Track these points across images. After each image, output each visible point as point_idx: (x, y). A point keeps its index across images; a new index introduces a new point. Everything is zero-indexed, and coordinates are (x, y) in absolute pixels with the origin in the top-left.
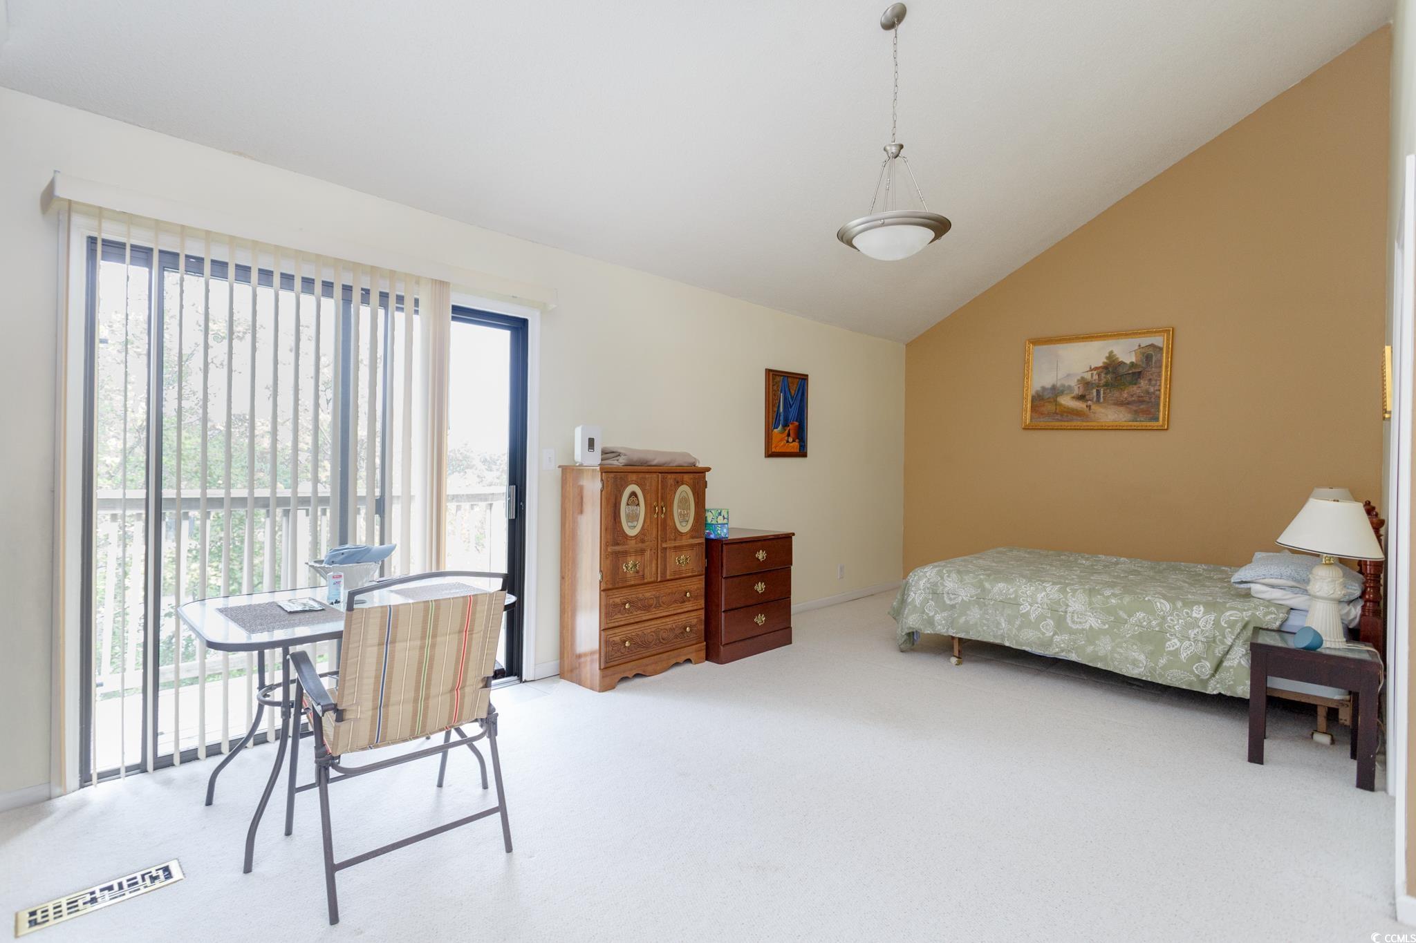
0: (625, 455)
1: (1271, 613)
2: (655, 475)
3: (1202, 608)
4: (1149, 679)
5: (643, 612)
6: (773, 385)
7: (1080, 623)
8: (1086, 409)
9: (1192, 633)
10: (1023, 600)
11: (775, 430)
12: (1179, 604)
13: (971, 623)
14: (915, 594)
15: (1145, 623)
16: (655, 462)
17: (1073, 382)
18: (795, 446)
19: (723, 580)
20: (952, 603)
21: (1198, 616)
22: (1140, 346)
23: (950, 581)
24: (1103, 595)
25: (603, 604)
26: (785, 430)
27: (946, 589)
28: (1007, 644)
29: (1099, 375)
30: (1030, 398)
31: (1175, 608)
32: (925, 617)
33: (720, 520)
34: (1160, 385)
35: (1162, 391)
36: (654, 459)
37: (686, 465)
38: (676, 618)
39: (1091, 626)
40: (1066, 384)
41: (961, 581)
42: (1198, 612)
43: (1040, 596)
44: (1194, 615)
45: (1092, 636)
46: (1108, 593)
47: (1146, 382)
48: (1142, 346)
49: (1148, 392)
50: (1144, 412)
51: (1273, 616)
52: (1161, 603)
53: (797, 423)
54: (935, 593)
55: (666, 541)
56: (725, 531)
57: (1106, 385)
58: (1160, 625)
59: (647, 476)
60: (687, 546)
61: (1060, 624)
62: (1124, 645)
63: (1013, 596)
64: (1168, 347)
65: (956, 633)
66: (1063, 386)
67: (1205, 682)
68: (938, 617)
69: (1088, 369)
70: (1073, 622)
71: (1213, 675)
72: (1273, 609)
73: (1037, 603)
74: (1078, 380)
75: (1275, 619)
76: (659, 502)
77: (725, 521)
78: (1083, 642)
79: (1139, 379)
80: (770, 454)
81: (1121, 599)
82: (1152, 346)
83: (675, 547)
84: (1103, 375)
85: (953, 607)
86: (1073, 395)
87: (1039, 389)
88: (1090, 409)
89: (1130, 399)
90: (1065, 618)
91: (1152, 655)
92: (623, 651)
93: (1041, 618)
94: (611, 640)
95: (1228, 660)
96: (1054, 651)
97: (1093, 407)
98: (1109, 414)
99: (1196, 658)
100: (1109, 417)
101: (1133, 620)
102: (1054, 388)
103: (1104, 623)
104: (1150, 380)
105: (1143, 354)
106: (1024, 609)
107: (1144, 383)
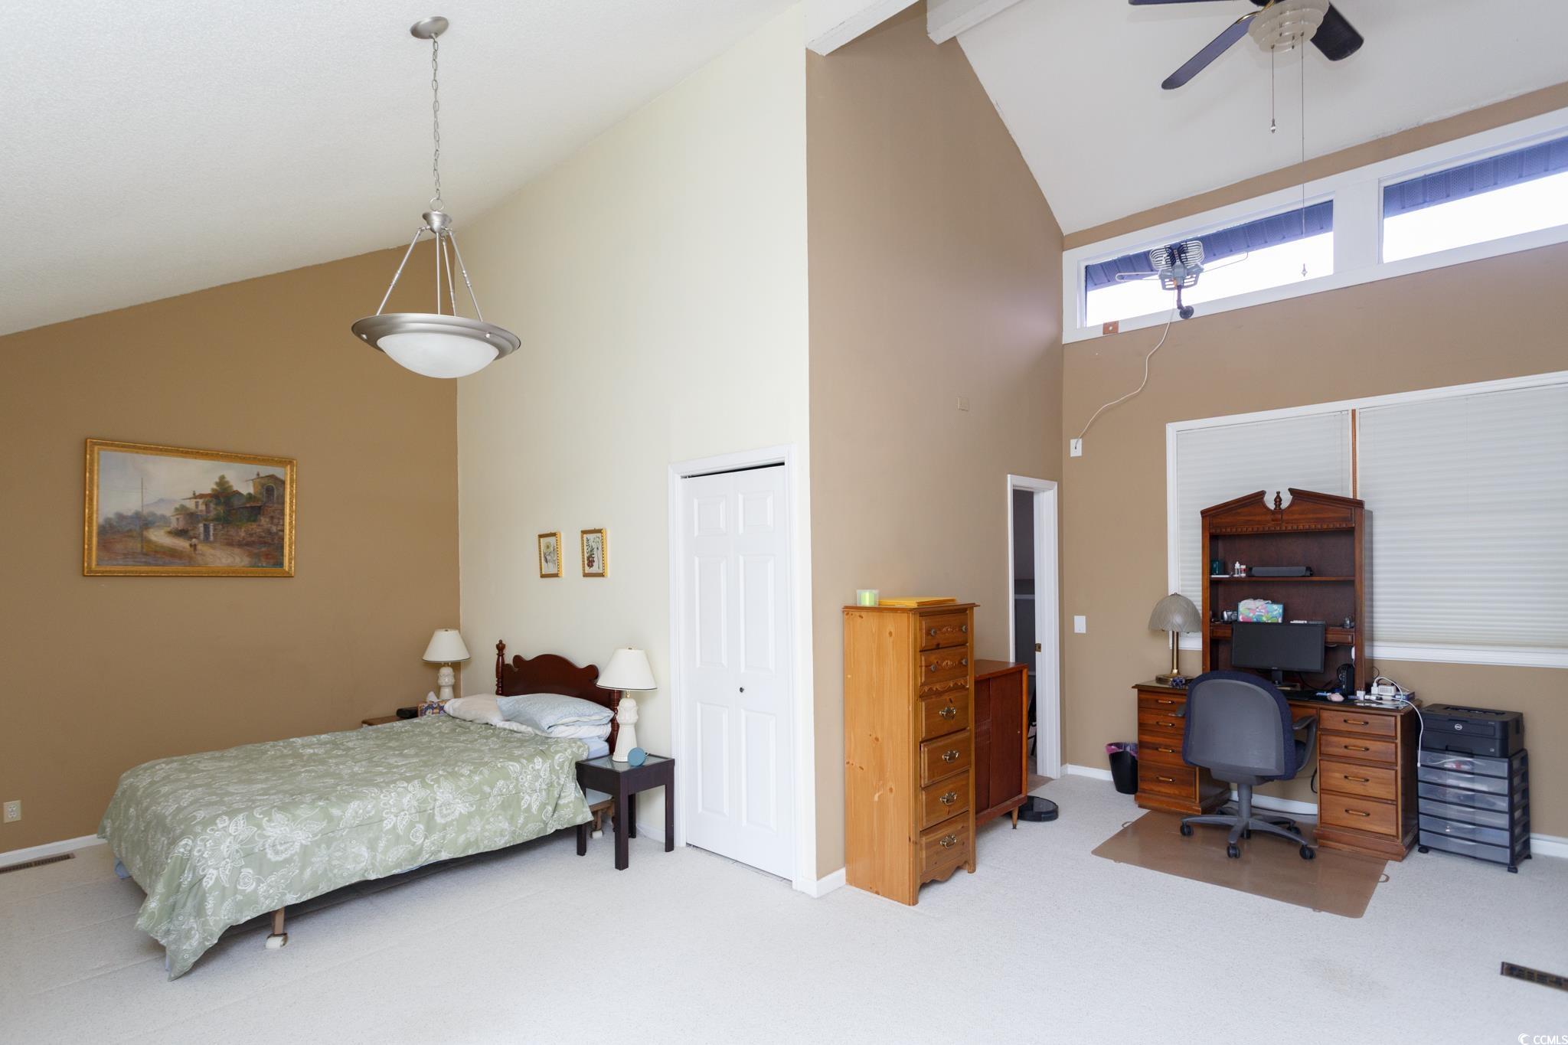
1: (579, 747)
3: (540, 760)
7: (449, 814)
9: (537, 785)
10: (387, 813)
12: (524, 762)
13: (319, 872)
14: (217, 869)
15: (504, 790)
17: (168, 511)
20: (284, 856)
21: (539, 767)
22: (258, 475)
23: (274, 827)
24: (463, 775)
27: (269, 841)
28: (372, 877)
29: (207, 505)
30: (96, 528)
31: (523, 766)
32: (239, 897)
34: (283, 525)
35: (287, 531)
39: (461, 813)
40: (158, 513)
41: (293, 820)
42: (538, 763)
43: (405, 801)
44: (537, 767)
45: (464, 821)
46: (466, 772)
47: (267, 520)
48: (262, 475)
49: (269, 532)
50: (267, 556)
51: (581, 749)
52: (512, 766)
54: (250, 853)
57: (217, 519)
58: (515, 787)
61: (430, 828)
62: (492, 819)
63: (373, 813)
64: (290, 481)
65: (300, 897)
66: (152, 514)
67: (546, 826)
69: (191, 495)
70: (442, 816)
71: (553, 816)
73: (404, 810)
74: (177, 509)
75: (582, 751)
78: (454, 834)
79: (259, 516)
81: (481, 773)
82: (272, 477)
84: (212, 506)
85: (286, 862)
86: (169, 529)
87: (111, 515)
88: (195, 549)
89: (249, 539)
90: (434, 814)
91: (512, 820)
93: (412, 825)
95: (565, 797)
96: (423, 860)
97: (199, 547)
98: (221, 557)
99: (543, 806)
100: (224, 561)
101: (495, 791)
102: (138, 516)
103: (472, 805)
104: (272, 518)
105: (263, 485)
106: (387, 825)
107: (264, 521)
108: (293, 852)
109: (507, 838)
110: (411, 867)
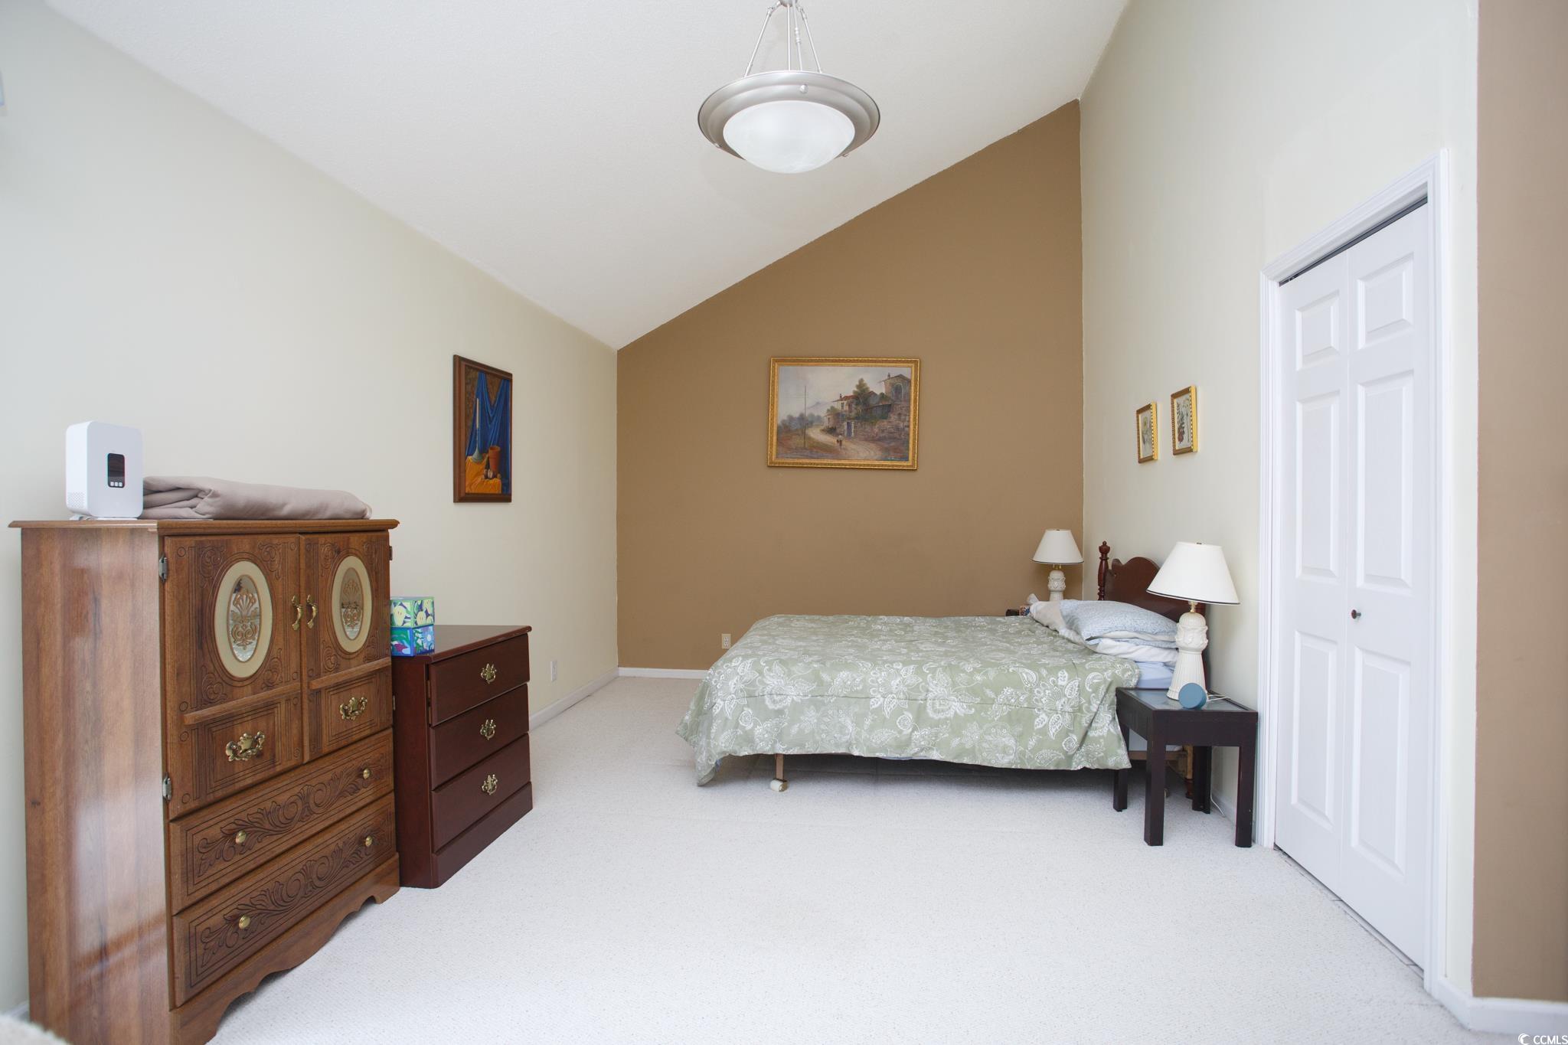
0: (215, 495)
1: (1128, 670)
2: (292, 539)
3: (1066, 674)
4: (1019, 767)
5: (275, 837)
6: (466, 384)
7: (943, 711)
8: (837, 445)
9: (1059, 705)
10: (875, 692)
11: (470, 457)
12: (1044, 672)
13: (806, 732)
14: (724, 701)
15: (1013, 700)
16: (286, 511)
17: (822, 412)
18: (495, 485)
19: (432, 730)
20: (778, 707)
21: (1064, 683)
22: (889, 376)
23: (772, 677)
24: (964, 671)
25: (176, 848)
26: (483, 458)
27: (768, 689)
28: (856, 753)
29: (850, 406)
30: (775, 429)
31: (1040, 678)
32: (740, 732)
33: (422, 620)
34: (909, 421)
35: (912, 427)
36: (284, 505)
37: (348, 516)
38: (343, 826)
39: (956, 713)
40: (816, 414)
41: (789, 675)
42: (1063, 678)
43: (894, 683)
44: (1060, 683)
45: (957, 725)
46: (969, 668)
47: (896, 417)
48: (891, 376)
49: (898, 429)
50: (896, 450)
51: (1130, 673)
52: (1027, 674)
53: (498, 449)
54: (751, 695)
55: (319, 676)
56: (429, 638)
57: (857, 418)
58: (1028, 700)
59: (275, 541)
60: (359, 678)
61: (920, 718)
62: (993, 731)
63: (861, 687)
64: (916, 380)
65: (788, 749)
66: (812, 415)
67: (1070, 758)
68: (759, 730)
69: (839, 398)
70: (935, 711)
71: (1078, 749)
72: (1127, 665)
73: (892, 693)
74: (828, 410)
75: (1132, 676)
76: (303, 595)
77: (430, 620)
78: (947, 735)
79: (889, 413)
80: (462, 496)
81: (986, 674)
82: (900, 377)
83: (337, 685)
84: (853, 406)
85: (780, 712)
86: (822, 428)
87: (785, 418)
88: (841, 445)
89: (882, 435)
90: (925, 707)
91: (1019, 738)
92: (230, 943)
93: (899, 711)
94: (200, 928)
95: (1096, 729)
96: (912, 752)
97: (844, 443)
98: (861, 453)
99: (1065, 733)
100: (861, 455)
101: (1001, 698)
102: (802, 417)
103: (970, 707)
104: (900, 414)
105: (892, 385)
106: (875, 704)
107: (893, 417)
108: (785, 705)
109: (1012, 757)
110: (899, 756)
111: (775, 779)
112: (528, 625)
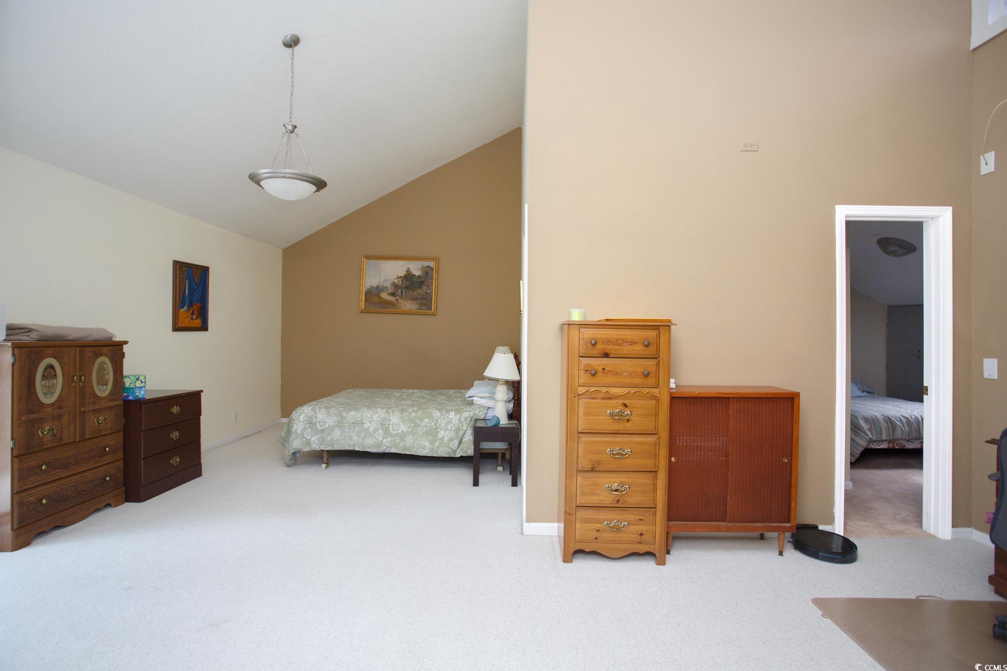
0: (38, 331)
1: (481, 411)
2: (72, 349)
3: (454, 413)
4: (431, 455)
5: (61, 470)
6: (180, 274)
7: (397, 430)
8: (396, 301)
9: (449, 427)
10: (366, 421)
11: (182, 310)
12: (444, 412)
13: (335, 439)
14: (297, 425)
15: (428, 425)
16: (71, 337)
17: (388, 285)
18: (198, 322)
19: (142, 433)
20: (323, 428)
21: (452, 417)
23: (320, 414)
24: (408, 412)
25: (16, 468)
26: (190, 310)
27: (318, 420)
28: (357, 449)
29: (402, 281)
30: (364, 293)
31: (442, 415)
32: (304, 440)
33: (138, 384)
34: (432, 290)
35: (434, 292)
36: (70, 335)
37: (103, 339)
38: (95, 471)
39: (402, 430)
40: (385, 285)
41: (328, 414)
42: (452, 415)
43: (375, 417)
44: (450, 417)
45: (403, 436)
46: (410, 410)
48: (424, 266)
49: (426, 293)
50: (425, 304)
51: (482, 412)
52: (436, 413)
53: (199, 305)
54: (311, 423)
55: (84, 406)
56: (143, 392)
57: (406, 287)
58: (435, 425)
59: (64, 350)
60: (106, 408)
61: (387, 432)
62: (419, 438)
63: (360, 419)
64: (436, 267)
65: (326, 447)
66: (383, 286)
67: (455, 451)
68: (313, 439)
69: (397, 277)
70: (393, 430)
71: (458, 447)
72: (482, 409)
73: (374, 422)
74: (391, 284)
75: (483, 414)
76: (77, 372)
77: (143, 385)
78: (398, 441)
79: (422, 285)
80: (177, 328)
81: (417, 413)
82: (429, 267)
83: (94, 411)
84: (404, 281)
85: (323, 431)
86: (388, 292)
87: (369, 287)
88: (397, 302)
89: (418, 297)
90: (389, 428)
91: (432, 442)
92: (38, 509)
93: (376, 430)
94: (26, 500)
96: (383, 449)
97: (399, 300)
98: (408, 305)
99: (451, 440)
100: (408, 306)
101: (423, 424)
102: (378, 287)
103: (409, 428)
104: (428, 286)
105: (424, 271)
106: (366, 426)
107: (424, 288)
109: (427, 451)
110: (378, 451)
111: (324, 463)
112: (201, 389)
